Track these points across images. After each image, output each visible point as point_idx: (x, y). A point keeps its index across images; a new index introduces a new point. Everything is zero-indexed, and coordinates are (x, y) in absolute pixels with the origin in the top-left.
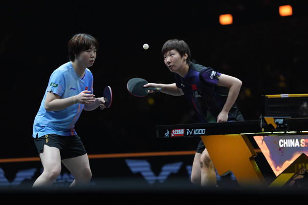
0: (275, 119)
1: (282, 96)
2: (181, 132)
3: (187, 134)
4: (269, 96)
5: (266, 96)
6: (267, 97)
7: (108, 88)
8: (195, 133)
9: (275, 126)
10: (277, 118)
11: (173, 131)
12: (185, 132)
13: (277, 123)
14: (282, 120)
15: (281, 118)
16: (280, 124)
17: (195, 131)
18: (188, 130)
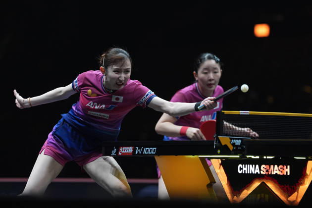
0: (231, 139)
1: (242, 112)
2: (130, 150)
3: (136, 153)
4: (226, 112)
6: (223, 113)
8: (145, 152)
9: (231, 148)
10: (234, 139)
11: (121, 149)
12: (134, 150)
13: (234, 144)
15: (239, 139)
16: (237, 146)
17: (145, 149)
18: (137, 148)
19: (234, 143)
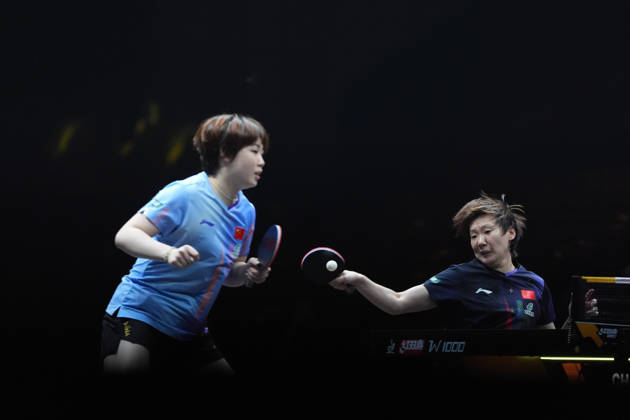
0: (599, 327)
1: (618, 280)
2: (418, 345)
3: (430, 350)
4: (590, 279)
5: (584, 278)
6: (585, 280)
7: (276, 229)
8: (445, 349)
9: (599, 342)
10: (604, 327)
11: (403, 344)
12: (427, 345)
13: (604, 337)
14: (615, 331)
15: (613, 328)
16: (611, 340)
17: (446, 344)
18: (432, 342)
19: (606, 335)
